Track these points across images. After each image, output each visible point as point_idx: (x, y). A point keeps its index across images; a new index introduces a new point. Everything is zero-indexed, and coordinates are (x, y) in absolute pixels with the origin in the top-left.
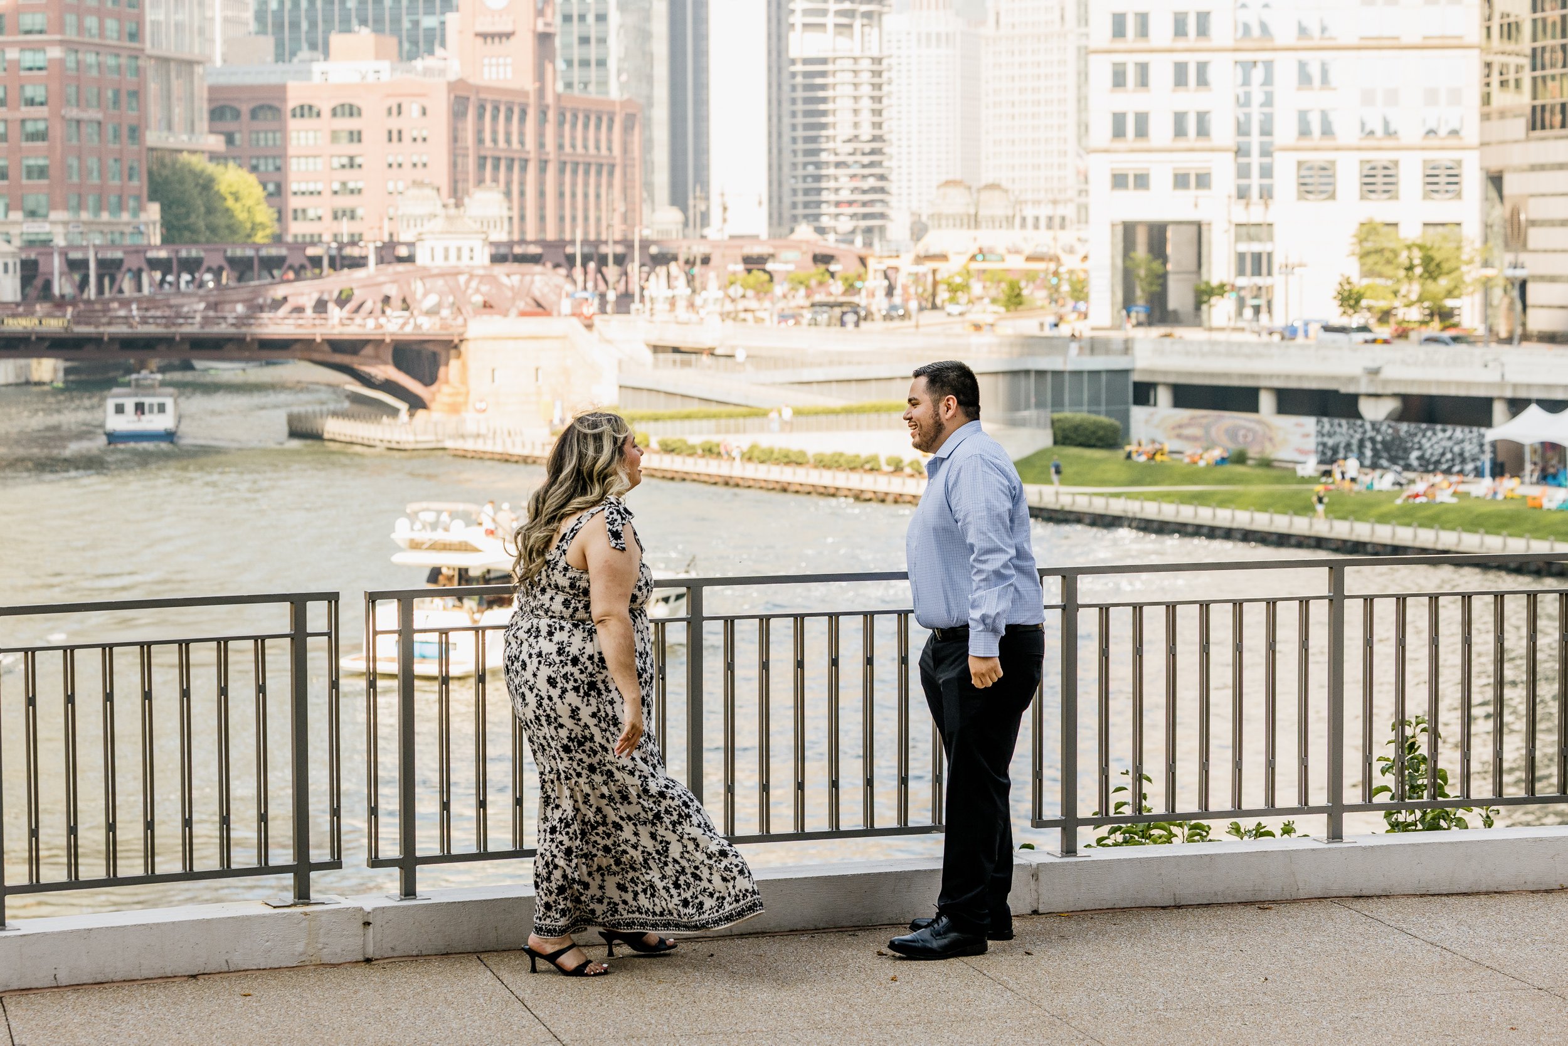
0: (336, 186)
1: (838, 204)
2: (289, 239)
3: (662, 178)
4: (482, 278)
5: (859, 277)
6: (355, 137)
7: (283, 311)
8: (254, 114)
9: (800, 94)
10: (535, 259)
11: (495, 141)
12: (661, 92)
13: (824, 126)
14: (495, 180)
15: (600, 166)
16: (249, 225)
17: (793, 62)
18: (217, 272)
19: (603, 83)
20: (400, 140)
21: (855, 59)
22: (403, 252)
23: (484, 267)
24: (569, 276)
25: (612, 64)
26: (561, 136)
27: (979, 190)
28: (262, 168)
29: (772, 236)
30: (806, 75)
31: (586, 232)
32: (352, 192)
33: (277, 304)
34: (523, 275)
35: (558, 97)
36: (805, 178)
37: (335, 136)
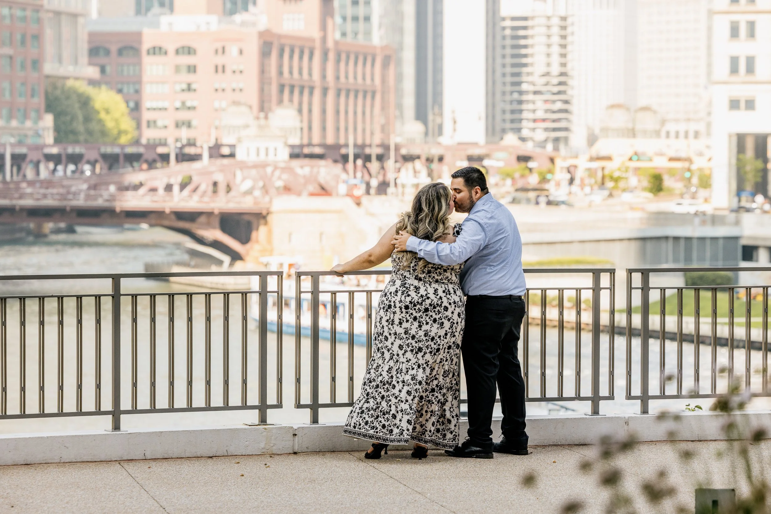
0: (178, 104)
1: (535, 121)
2: (144, 141)
3: (409, 101)
4: (284, 170)
5: (550, 171)
6: (192, 69)
7: (142, 191)
8: (120, 52)
9: (509, 42)
10: (320, 157)
11: (291, 72)
12: (409, 40)
13: (525, 65)
14: (291, 100)
15: (365, 93)
16: (115, 132)
17: (504, 19)
18: (93, 164)
19: (368, 33)
20: (224, 71)
21: (549, 18)
22: (226, 151)
23: (285, 162)
24: (345, 170)
25: (375, 19)
26: (337, 70)
27: (636, 111)
28: (125, 90)
29: (487, 143)
30: (514, 28)
31: (355, 139)
32: (189, 108)
33: (136, 187)
34: (312, 167)
35: (336, 43)
36: (511, 102)
37: (177, 69)
